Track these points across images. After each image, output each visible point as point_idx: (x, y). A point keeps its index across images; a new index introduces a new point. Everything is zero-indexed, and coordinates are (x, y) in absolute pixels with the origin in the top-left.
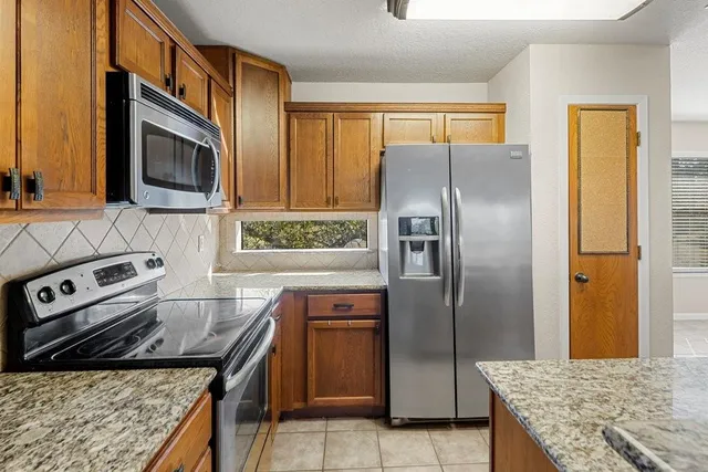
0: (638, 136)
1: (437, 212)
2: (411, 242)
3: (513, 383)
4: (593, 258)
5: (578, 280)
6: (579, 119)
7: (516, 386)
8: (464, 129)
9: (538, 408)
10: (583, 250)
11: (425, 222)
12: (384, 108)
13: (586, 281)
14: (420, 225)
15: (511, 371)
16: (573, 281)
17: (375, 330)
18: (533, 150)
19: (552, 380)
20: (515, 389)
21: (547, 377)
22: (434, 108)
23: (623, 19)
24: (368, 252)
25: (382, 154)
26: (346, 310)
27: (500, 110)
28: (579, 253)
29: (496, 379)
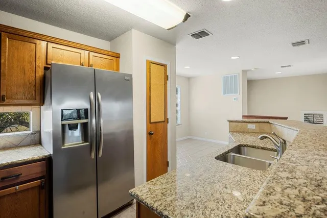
0: (167, 76)
1: (87, 106)
2: (69, 125)
3: (152, 196)
4: (155, 124)
5: (150, 134)
6: (150, 66)
7: (154, 197)
8: (100, 63)
9: (170, 206)
10: (151, 121)
11: (74, 112)
12: (48, 39)
13: (153, 134)
14: (70, 114)
15: (148, 190)
16: (148, 135)
17: (41, 187)
18: (133, 77)
19: (166, 187)
20: (155, 200)
21: (164, 186)
22: (83, 47)
23: (168, 30)
24: (32, 134)
25: (46, 69)
26: (14, 180)
27: (117, 56)
28: (150, 123)
29: (144, 197)
